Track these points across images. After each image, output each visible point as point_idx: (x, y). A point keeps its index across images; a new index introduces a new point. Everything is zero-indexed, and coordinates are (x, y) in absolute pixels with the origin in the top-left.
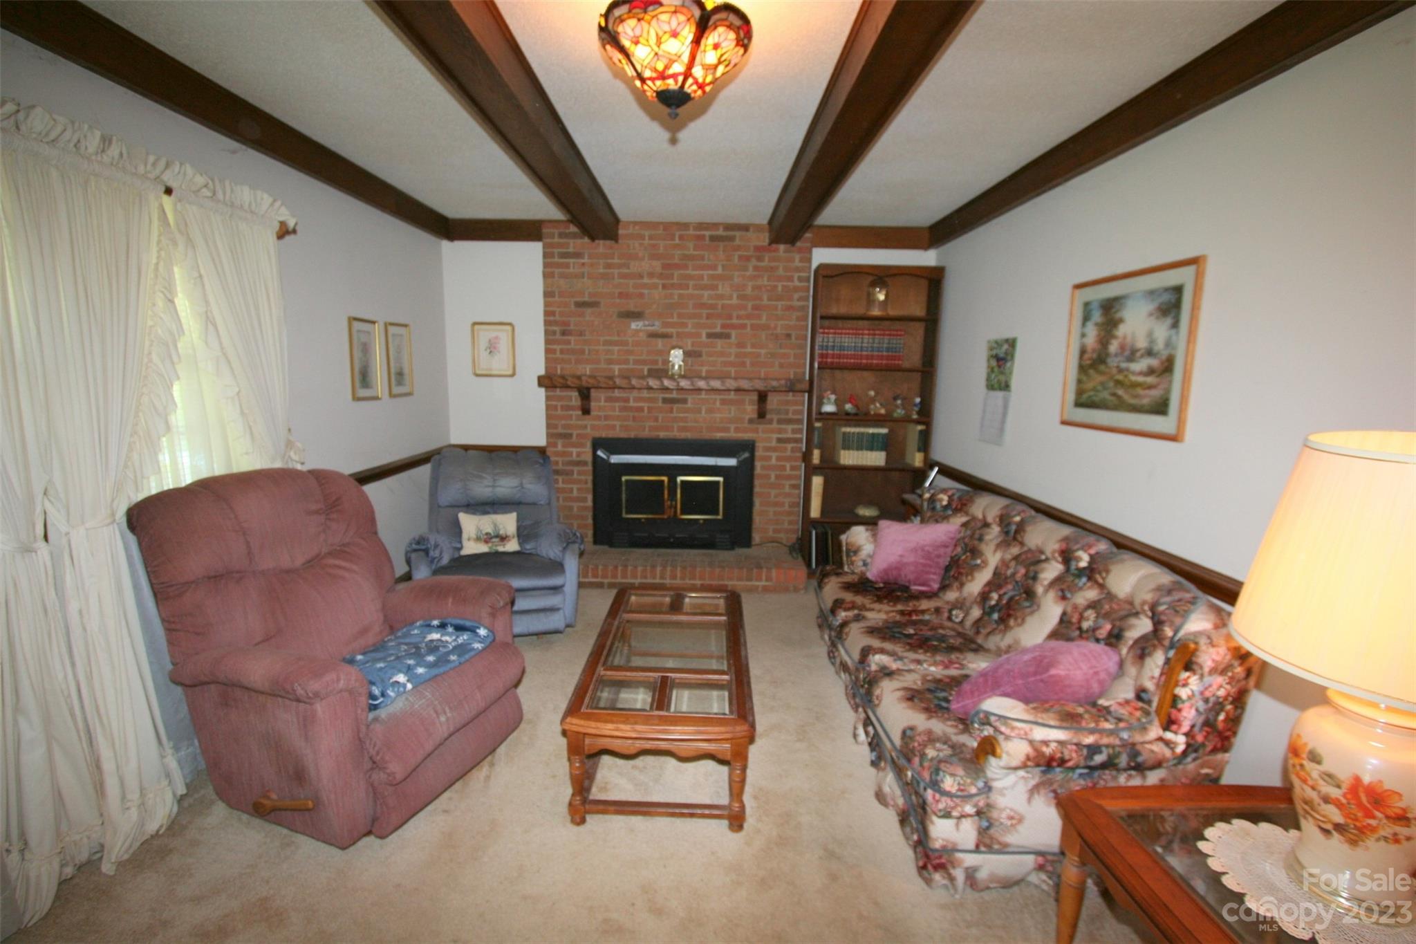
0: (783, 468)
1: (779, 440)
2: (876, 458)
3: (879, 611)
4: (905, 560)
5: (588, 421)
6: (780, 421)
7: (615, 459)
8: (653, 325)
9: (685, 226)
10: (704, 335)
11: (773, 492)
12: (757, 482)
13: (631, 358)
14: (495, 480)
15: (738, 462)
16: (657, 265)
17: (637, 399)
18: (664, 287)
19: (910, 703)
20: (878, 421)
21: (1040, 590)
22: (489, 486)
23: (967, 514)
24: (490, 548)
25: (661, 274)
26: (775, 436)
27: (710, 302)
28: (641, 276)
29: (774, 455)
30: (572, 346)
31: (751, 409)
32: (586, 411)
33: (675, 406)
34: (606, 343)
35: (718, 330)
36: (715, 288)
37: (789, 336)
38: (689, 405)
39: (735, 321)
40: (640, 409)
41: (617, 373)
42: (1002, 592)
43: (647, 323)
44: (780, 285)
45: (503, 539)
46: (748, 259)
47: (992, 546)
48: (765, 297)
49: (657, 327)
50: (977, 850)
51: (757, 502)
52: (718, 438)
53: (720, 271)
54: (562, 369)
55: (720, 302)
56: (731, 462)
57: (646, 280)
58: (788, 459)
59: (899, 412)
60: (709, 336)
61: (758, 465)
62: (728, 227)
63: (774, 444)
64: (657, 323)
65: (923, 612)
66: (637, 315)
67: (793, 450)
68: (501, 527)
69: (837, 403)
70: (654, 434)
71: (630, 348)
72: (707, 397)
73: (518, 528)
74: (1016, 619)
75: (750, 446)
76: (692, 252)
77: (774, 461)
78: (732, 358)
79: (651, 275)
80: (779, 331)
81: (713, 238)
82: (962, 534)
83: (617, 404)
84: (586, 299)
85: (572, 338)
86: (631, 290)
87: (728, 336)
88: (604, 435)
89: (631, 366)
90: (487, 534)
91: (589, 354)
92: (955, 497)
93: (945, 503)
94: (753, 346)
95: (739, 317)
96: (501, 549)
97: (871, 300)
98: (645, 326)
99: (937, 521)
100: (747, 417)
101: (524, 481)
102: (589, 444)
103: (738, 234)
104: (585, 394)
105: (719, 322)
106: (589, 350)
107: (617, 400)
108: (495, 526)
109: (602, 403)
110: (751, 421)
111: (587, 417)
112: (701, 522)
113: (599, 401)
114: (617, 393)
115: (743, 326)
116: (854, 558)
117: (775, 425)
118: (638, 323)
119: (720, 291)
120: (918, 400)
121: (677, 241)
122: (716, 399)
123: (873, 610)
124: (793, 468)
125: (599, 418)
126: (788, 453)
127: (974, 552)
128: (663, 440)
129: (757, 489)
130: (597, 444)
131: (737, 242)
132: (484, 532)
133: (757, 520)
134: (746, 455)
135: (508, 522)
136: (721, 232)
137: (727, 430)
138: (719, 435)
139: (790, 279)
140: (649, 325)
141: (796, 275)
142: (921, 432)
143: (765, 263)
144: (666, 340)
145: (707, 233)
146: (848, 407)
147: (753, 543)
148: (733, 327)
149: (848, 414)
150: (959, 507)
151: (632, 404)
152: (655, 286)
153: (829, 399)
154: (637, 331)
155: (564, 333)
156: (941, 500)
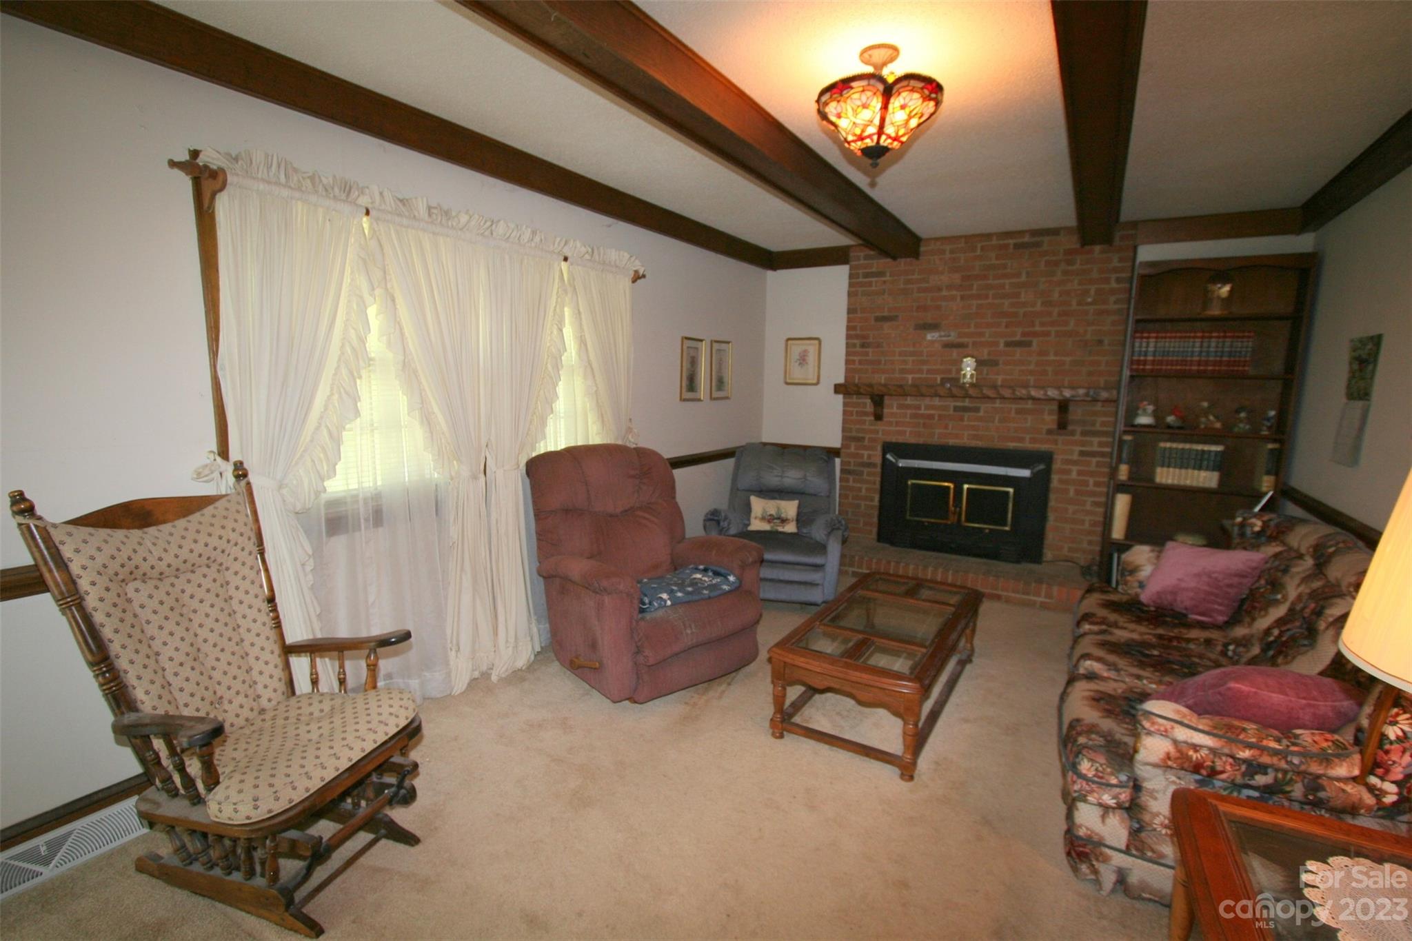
0: (1086, 484)
1: (1082, 453)
2: (1207, 479)
3: (1133, 631)
4: (1183, 585)
5: (880, 426)
6: (1084, 433)
7: (902, 463)
8: (949, 336)
9: (988, 236)
10: (1002, 345)
11: (1071, 508)
12: (1052, 497)
13: (925, 368)
14: (783, 471)
15: (1032, 473)
16: (957, 278)
17: (927, 407)
18: (962, 298)
19: (1094, 703)
20: (1210, 436)
21: (1322, 625)
22: (777, 476)
23: (1284, 544)
24: (772, 527)
25: (961, 285)
26: (1078, 449)
27: (1011, 310)
28: (940, 289)
29: (1075, 469)
30: (870, 357)
31: (1050, 419)
32: (878, 417)
33: (966, 415)
34: (900, 354)
35: (1018, 338)
36: (1017, 295)
37: (1100, 342)
38: (981, 414)
39: (1037, 328)
40: (931, 417)
41: (910, 382)
42: (1284, 628)
43: (943, 333)
44: (1093, 289)
45: (784, 521)
46: (1056, 264)
47: (1297, 581)
48: (1074, 303)
49: (953, 337)
50: (1127, 851)
51: (1051, 516)
52: (1011, 448)
53: (1023, 278)
54: (859, 379)
55: (1022, 311)
56: (1026, 473)
57: (944, 293)
58: (1092, 474)
59: (1243, 427)
60: (1008, 344)
61: (1055, 478)
62: (1035, 233)
63: (1075, 457)
64: (953, 334)
65: (1188, 640)
66: (934, 327)
67: (1098, 464)
68: (783, 511)
69: (1155, 414)
70: (943, 441)
71: (925, 358)
72: (1001, 406)
73: (799, 514)
74: (1286, 656)
75: (1046, 458)
76: (994, 262)
77: (1074, 475)
78: (1032, 367)
79: (949, 287)
80: (1088, 337)
81: (1017, 246)
82: (1268, 565)
83: (909, 412)
84: (886, 314)
85: (870, 350)
86: (929, 303)
87: (1029, 344)
88: (894, 440)
89: (924, 376)
90: (771, 515)
91: (885, 364)
92: (1272, 524)
93: (1257, 529)
94: (1056, 354)
95: (1042, 324)
96: (780, 529)
97: (1206, 299)
98: (941, 336)
99: (1245, 549)
100: (1046, 427)
101: (808, 474)
102: (879, 448)
103: (1046, 239)
104: (878, 401)
105: (1019, 330)
106: (885, 361)
107: (908, 407)
108: (778, 509)
109: (895, 410)
110: (1049, 432)
111: (879, 422)
112: (987, 531)
113: (892, 407)
114: (909, 401)
115: (1047, 334)
116: (1129, 578)
117: (1077, 437)
118: (934, 334)
119: (1023, 299)
120: (1272, 413)
121: (979, 252)
122: (1011, 408)
123: (1125, 628)
124: (1097, 484)
125: (890, 424)
126: (1093, 468)
127: (1275, 585)
128: (953, 447)
129: (1052, 503)
130: (888, 447)
131: (1045, 247)
132: (768, 513)
133: (1050, 537)
134: (1042, 467)
135: (790, 508)
136: (1026, 239)
137: (1021, 440)
138: (1012, 445)
139: (1107, 281)
140: (944, 336)
141: (1114, 276)
142: (1272, 450)
143: (1077, 267)
144: (961, 350)
145: (1011, 242)
146: (1170, 419)
147: (1045, 559)
148: (1035, 334)
149: (1169, 427)
150: (1275, 534)
151: (922, 411)
152: (953, 298)
153: (1145, 410)
154: (932, 342)
155: (863, 346)
156: (1253, 525)
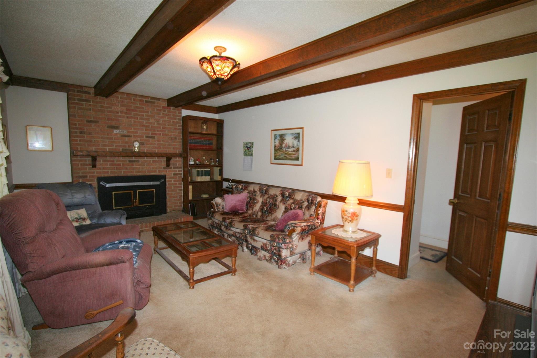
0: (176, 184)
1: (174, 174)
2: (207, 178)
4: (236, 204)
5: (95, 170)
6: (174, 168)
7: (108, 185)
8: (124, 132)
9: (136, 95)
10: (145, 137)
11: (173, 193)
12: (167, 190)
13: (114, 144)
14: (72, 196)
15: (160, 183)
16: (124, 109)
17: (117, 161)
18: (127, 117)
19: (267, 231)
20: (206, 166)
21: (278, 203)
22: (71, 198)
23: (248, 190)
24: (79, 224)
25: (126, 112)
26: (173, 173)
27: (146, 125)
28: (117, 112)
29: (173, 180)
30: (86, 138)
31: (164, 164)
32: (94, 166)
33: (134, 163)
34: (102, 138)
35: (150, 135)
36: (148, 119)
37: (176, 138)
38: (140, 163)
39: (156, 132)
40: (120, 165)
41: (108, 150)
42: (267, 207)
43: (121, 131)
44: (172, 121)
45: (84, 219)
46: (160, 110)
47: (259, 197)
48: (167, 125)
49: (125, 132)
50: (290, 256)
51: (168, 197)
52: (152, 175)
53: (150, 114)
54: (80, 148)
55: (150, 125)
56: (158, 183)
57: (119, 114)
58: (178, 181)
59: (213, 164)
60: (147, 137)
61: (167, 183)
62: (152, 98)
63: (173, 176)
64: (125, 131)
65: (247, 216)
66: (117, 128)
67: (179, 177)
68: (81, 215)
70: (125, 174)
71: (114, 140)
72: (147, 159)
73: (88, 215)
74: (274, 211)
75: (164, 177)
76: (138, 105)
77: (173, 182)
78: (156, 146)
79: (122, 112)
80: (172, 136)
81: (146, 102)
82: (249, 195)
83: (109, 163)
84: (92, 119)
85: (85, 135)
86: (113, 117)
87: (154, 137)
88: (103, 176)
89: (114, 148)
90: (76, 218)
91: (94, 142)
92: (243, 186)
93: (241, 188)
94: (163, 141)
95: (158, 131)
96: (84, 223)
97: (202, 128)
98: (120, 132)
99: (239, 193)
100: (163, 167)
101: (86, 195)
102: (96, 180)
103: (156, 101)
104: (94, 159)
105: (150, 132)
106: (94, 141)
107: (108, 161)
108: (78, 214)
109: (102, 163)
110: (164, 168)
111: (94, 168)
112: (147, 206)
113: (100, 162)
114: (108, 158)
115: (160, 134)
116: (219, 207)
117: (173, 169)
118: (117, 131)
119: (150, 121)
120: (217, 160)
121: (132, 101)
122: (150, 160)
124: (179, 184)
125: (100, 169)
126: (178, 179)
127: (254, 199)
128: (130, 176)
129: (167, 192)
130: (100, 179)
131: (156, 104)
132: (74, 218)
133: (168, 203)
134: (163, 180)
135: (83, 212)
136: (149, 100)
137: (155, 171)
138: (152, 174)
139: (175, 119)
140: (122, 132)
141: (177, 118)
142: (219, 169)
143: (166, 113)
144: (129, 138)
145: (145, 100)
146: (197, 162)
147: (167, 212)
148: (156, 134)
149: (197, 164)
150: (245, 189)
151: (115, 163)
152: (124, 117)
153: (191, 160)
154: (117, 134)
155: (81, 133)
